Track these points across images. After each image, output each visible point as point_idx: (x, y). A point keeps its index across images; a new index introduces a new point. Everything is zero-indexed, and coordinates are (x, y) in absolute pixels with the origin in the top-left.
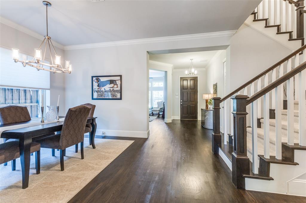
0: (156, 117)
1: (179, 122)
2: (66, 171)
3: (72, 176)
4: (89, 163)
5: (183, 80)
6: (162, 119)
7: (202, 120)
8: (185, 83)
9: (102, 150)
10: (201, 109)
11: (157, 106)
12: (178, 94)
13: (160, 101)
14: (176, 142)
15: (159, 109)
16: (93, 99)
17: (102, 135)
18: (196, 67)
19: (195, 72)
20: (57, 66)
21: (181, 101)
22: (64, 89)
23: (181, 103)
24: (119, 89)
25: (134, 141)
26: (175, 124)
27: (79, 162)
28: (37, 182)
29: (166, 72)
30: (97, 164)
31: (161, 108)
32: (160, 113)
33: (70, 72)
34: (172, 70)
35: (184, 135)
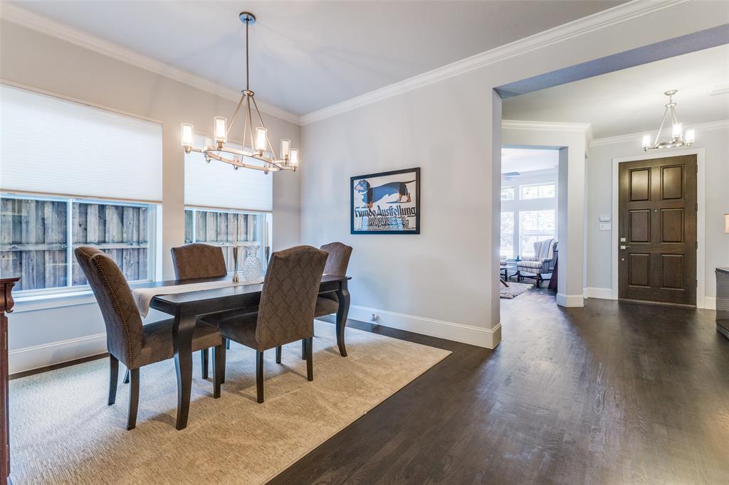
0: (530, 286)
1: (616, 307)
2: (267, 406)
3: (272, 424)
4: (322, 396)
5: (631, 172)
6: (551, 294)
7: (718, 311)
8: (639, 181)
9: (359, 364)
10: (718, 271)
11: (533, 255)
12: (608, 219)
13: (542, 239)
14: (599, 380)
15: (539, 263)
16: (353, 232)
17: (372, 323)
18: (690, 119)
19: (685, 137)
20: (259, 153)
21: (623, 240)
22: (299, 211)
23: (623, 247)
24: (413, 204)
25: (451, 352)
26: (598, 315)
27: (299, 387)
28: (206, 418)
29: (563, 150)
30: (335, 405)
31: (546, 261)
32: (544, 276)
33: (295, 167)
34: (588, 143)
35: (636, 359)
